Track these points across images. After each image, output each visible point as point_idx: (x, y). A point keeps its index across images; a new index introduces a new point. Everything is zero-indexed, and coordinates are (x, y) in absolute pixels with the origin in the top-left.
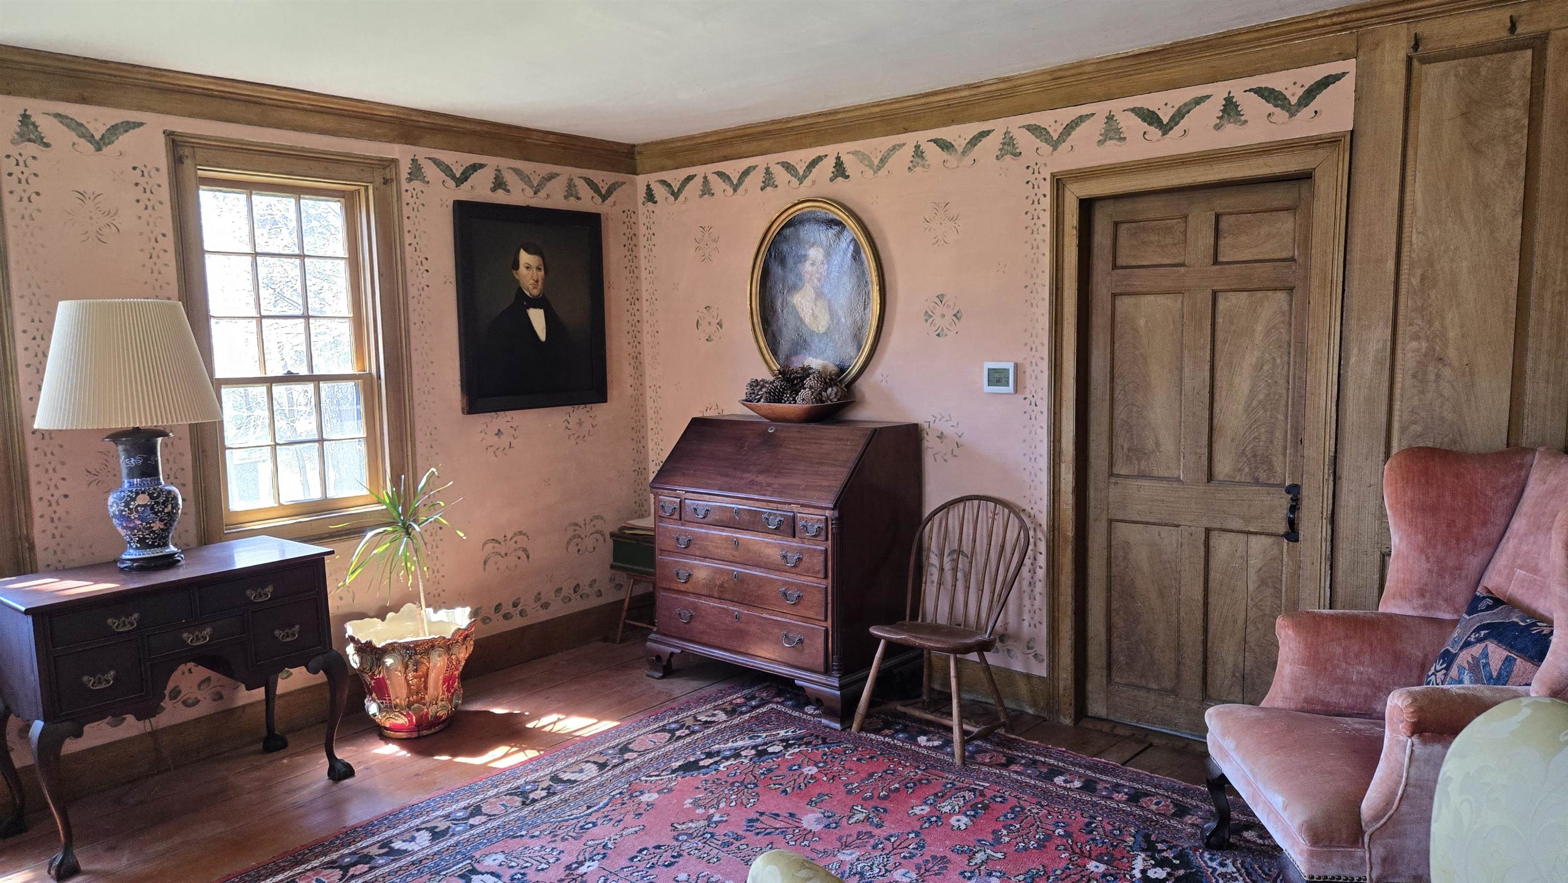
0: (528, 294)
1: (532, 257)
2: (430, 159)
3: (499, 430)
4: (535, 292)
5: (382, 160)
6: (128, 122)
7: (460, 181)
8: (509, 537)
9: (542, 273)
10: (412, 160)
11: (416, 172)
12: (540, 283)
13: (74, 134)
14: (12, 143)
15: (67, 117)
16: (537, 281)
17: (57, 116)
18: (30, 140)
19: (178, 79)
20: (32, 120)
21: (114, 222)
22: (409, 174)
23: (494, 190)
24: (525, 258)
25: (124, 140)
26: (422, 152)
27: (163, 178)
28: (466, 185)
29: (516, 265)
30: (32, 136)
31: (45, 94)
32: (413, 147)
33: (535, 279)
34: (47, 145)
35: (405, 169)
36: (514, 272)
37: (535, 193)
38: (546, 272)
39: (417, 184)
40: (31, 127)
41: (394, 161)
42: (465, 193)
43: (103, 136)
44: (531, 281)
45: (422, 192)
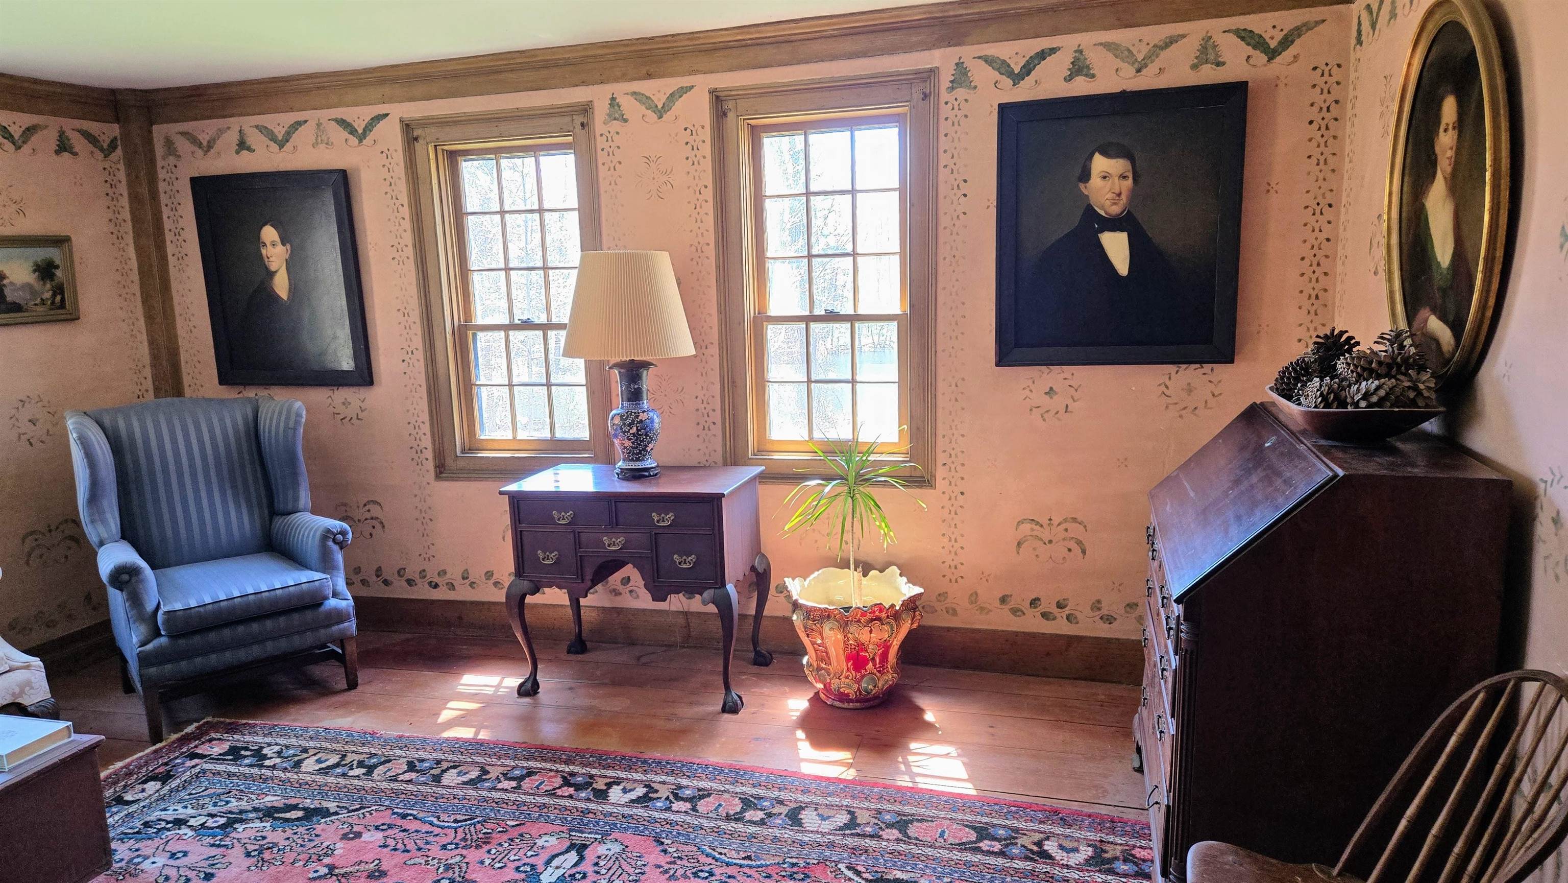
0: (1102, 213)
1: (1113, 162)
2: (979, 58)
3: (1051, 389)
4: (1115, 210)
5: (917, 72)
6: (682, 88)
7: (1017, 78)
8: (1056, 522)
9: (1129, 182)
10: (957, 64)
11: (961, 77)
12: (1124, 197)
13: (643, 107)
14: (604, 123)
15: (640, 94)
16: (1119, 195)
17: (634, 93)
18: (615, 119)
19: (712, 37)
20: (617, 101)
21: (670, 180)
22: (951, 82)
23: (1069, 79)
24: (1100, 163)
25: (680, 105)
26: (967, 52)
27: (706, 135)
28: (1029, 80)
29: (1085, 176)
30: (617, 116)
31: (625, 77)
32: (957, 48)
33: (1117, 192)
34: (626, 121)
35: (946, 78)
36: (1082, 186)
37: (1139, 71)
38: (1135, 180)
39: (961, 93)
40: (616, 107)
41: (933, 72)
42: (1025, 92)
43: (664, 104)
44: (1110, 196)
45: (966, 100)
